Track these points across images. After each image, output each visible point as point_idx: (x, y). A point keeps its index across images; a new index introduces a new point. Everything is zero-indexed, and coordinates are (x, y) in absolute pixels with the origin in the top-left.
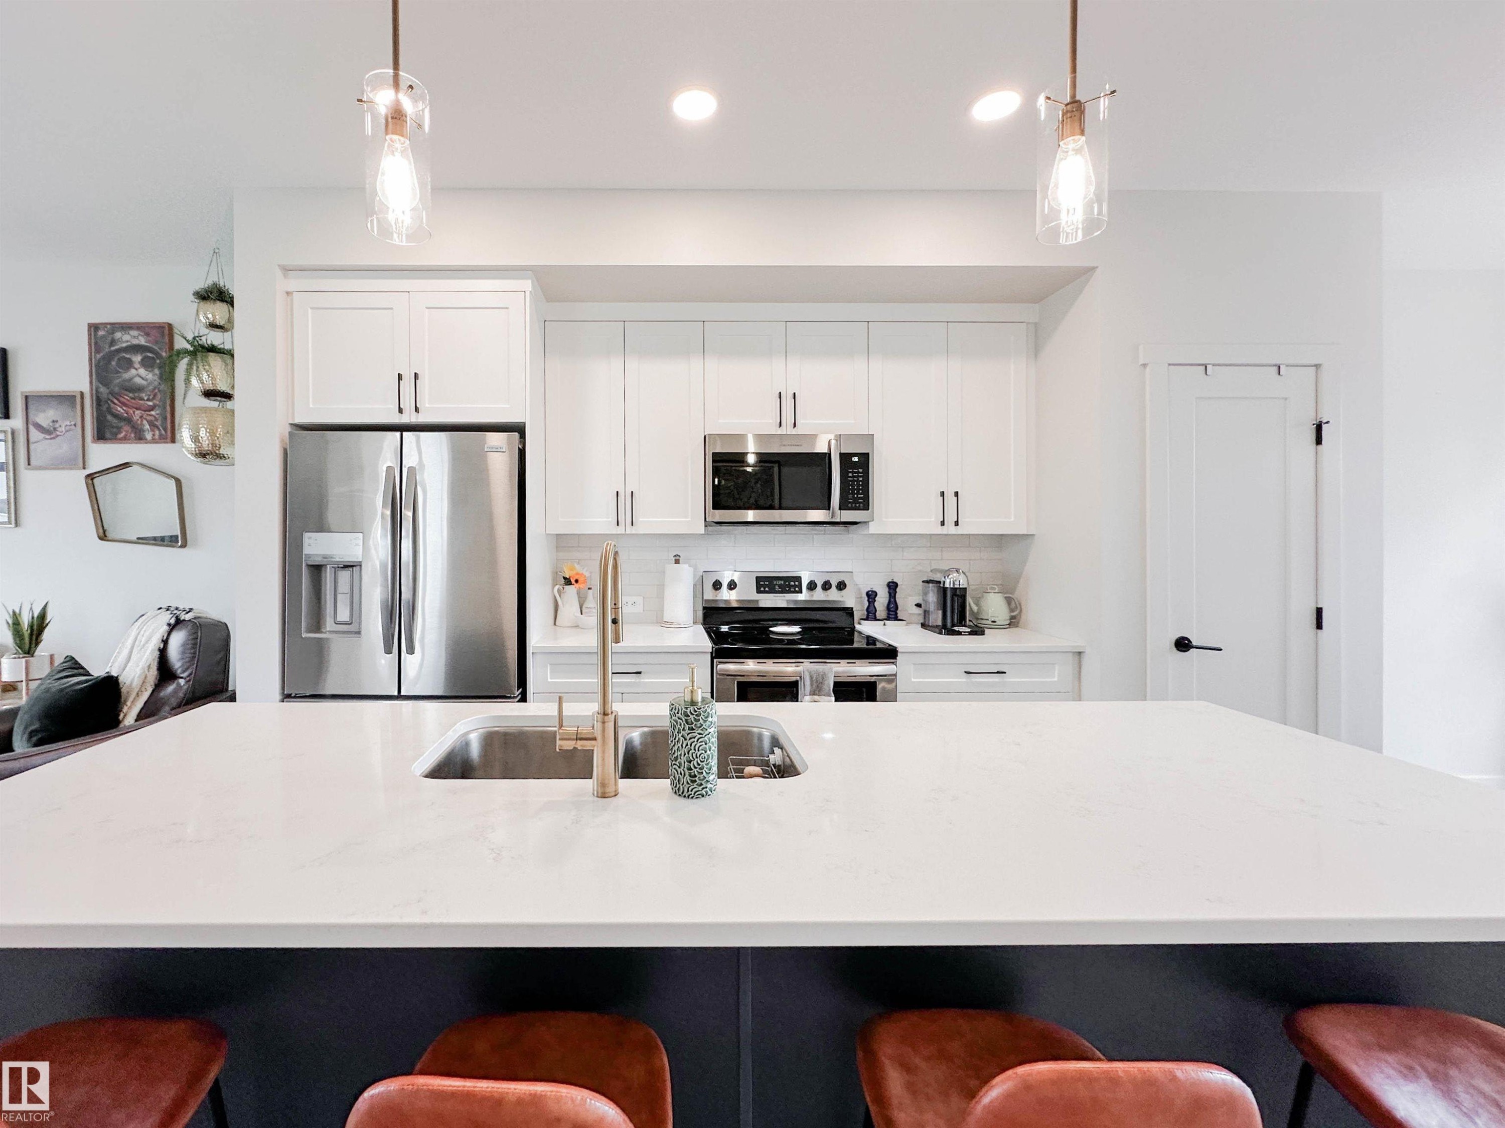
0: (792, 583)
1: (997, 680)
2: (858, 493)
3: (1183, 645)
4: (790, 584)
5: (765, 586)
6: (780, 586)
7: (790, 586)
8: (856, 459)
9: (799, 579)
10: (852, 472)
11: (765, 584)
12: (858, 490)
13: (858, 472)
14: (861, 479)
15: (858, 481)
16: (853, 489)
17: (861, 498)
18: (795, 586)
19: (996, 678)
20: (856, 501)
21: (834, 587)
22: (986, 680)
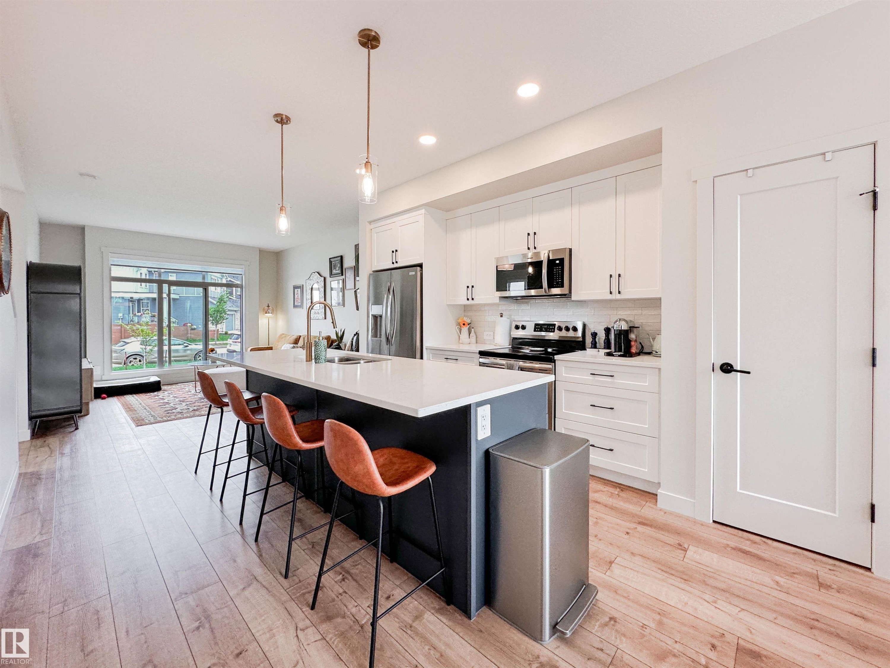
0: (551, 327)
1: (610, 380)
2: (559, 279)
3: (727, 368)
4: (549, 327)
5: (538, 328)
6: (545, 328)
7: (550, 329)
8: (558, 262)
9: (554, 325)
10: (556, 269)
11: (539, 327)
12: (559, 277)
13: (559, 269)
14: (560, 272)
15: (559, 273)
16: (556, 278)
17: (560, 282)
18: (552, 329)
19: (609, 379)
20: (557, 283)
21: (571, 329)
22: (606, 380)
